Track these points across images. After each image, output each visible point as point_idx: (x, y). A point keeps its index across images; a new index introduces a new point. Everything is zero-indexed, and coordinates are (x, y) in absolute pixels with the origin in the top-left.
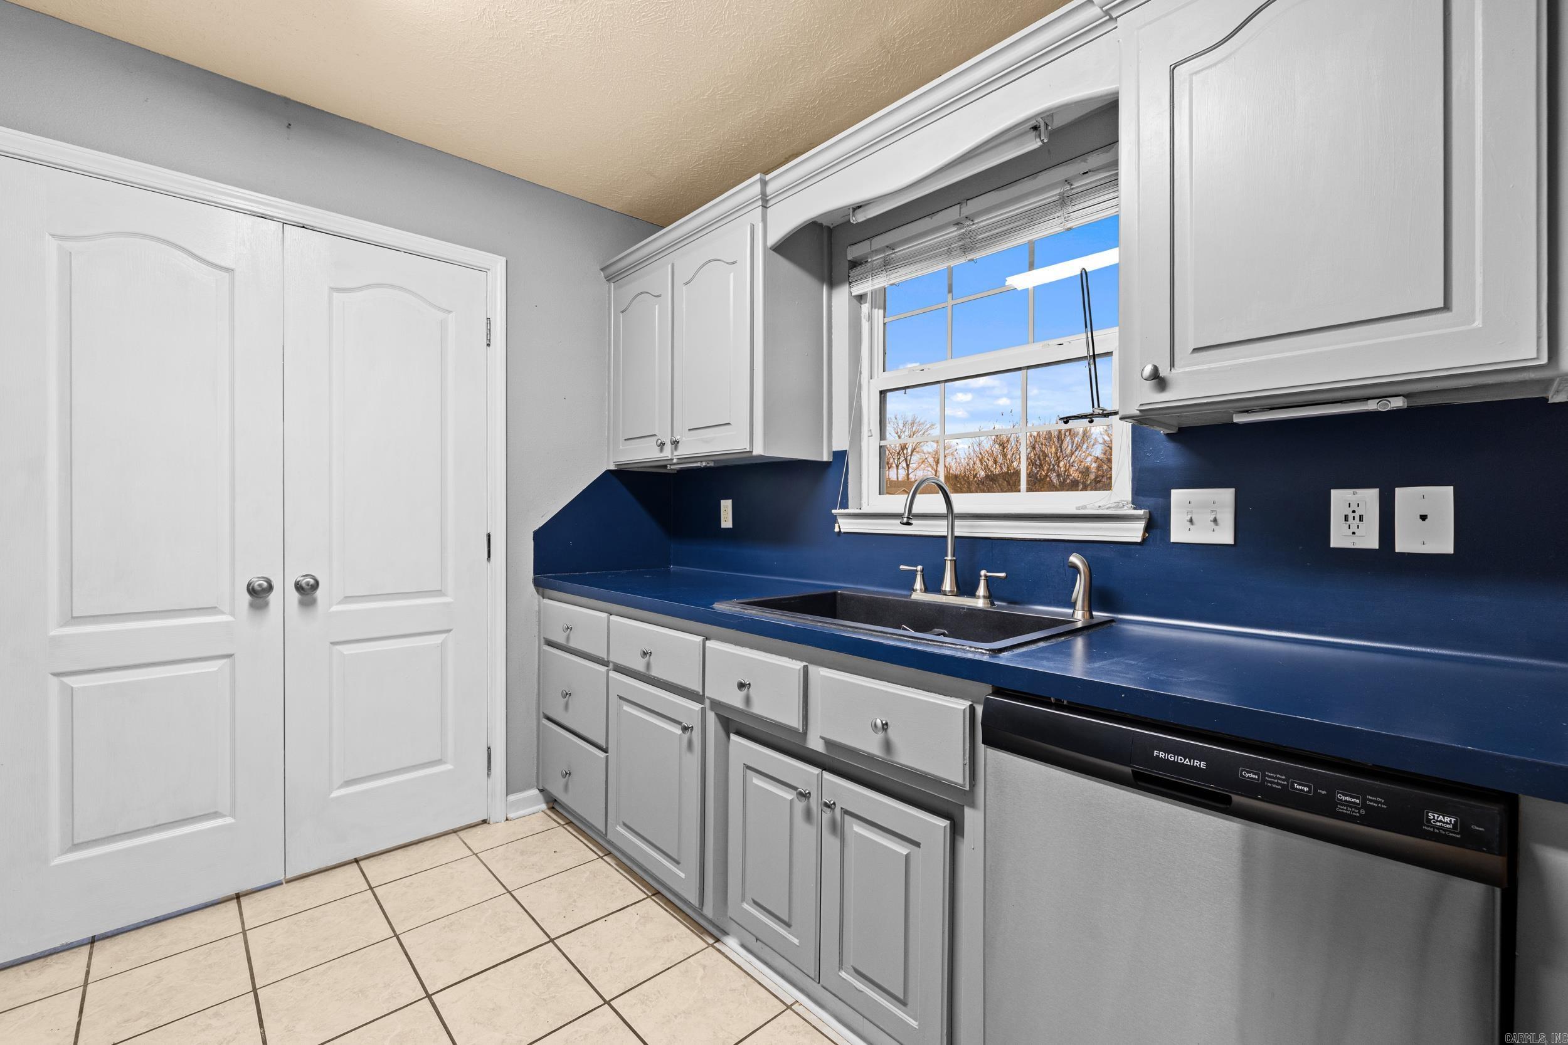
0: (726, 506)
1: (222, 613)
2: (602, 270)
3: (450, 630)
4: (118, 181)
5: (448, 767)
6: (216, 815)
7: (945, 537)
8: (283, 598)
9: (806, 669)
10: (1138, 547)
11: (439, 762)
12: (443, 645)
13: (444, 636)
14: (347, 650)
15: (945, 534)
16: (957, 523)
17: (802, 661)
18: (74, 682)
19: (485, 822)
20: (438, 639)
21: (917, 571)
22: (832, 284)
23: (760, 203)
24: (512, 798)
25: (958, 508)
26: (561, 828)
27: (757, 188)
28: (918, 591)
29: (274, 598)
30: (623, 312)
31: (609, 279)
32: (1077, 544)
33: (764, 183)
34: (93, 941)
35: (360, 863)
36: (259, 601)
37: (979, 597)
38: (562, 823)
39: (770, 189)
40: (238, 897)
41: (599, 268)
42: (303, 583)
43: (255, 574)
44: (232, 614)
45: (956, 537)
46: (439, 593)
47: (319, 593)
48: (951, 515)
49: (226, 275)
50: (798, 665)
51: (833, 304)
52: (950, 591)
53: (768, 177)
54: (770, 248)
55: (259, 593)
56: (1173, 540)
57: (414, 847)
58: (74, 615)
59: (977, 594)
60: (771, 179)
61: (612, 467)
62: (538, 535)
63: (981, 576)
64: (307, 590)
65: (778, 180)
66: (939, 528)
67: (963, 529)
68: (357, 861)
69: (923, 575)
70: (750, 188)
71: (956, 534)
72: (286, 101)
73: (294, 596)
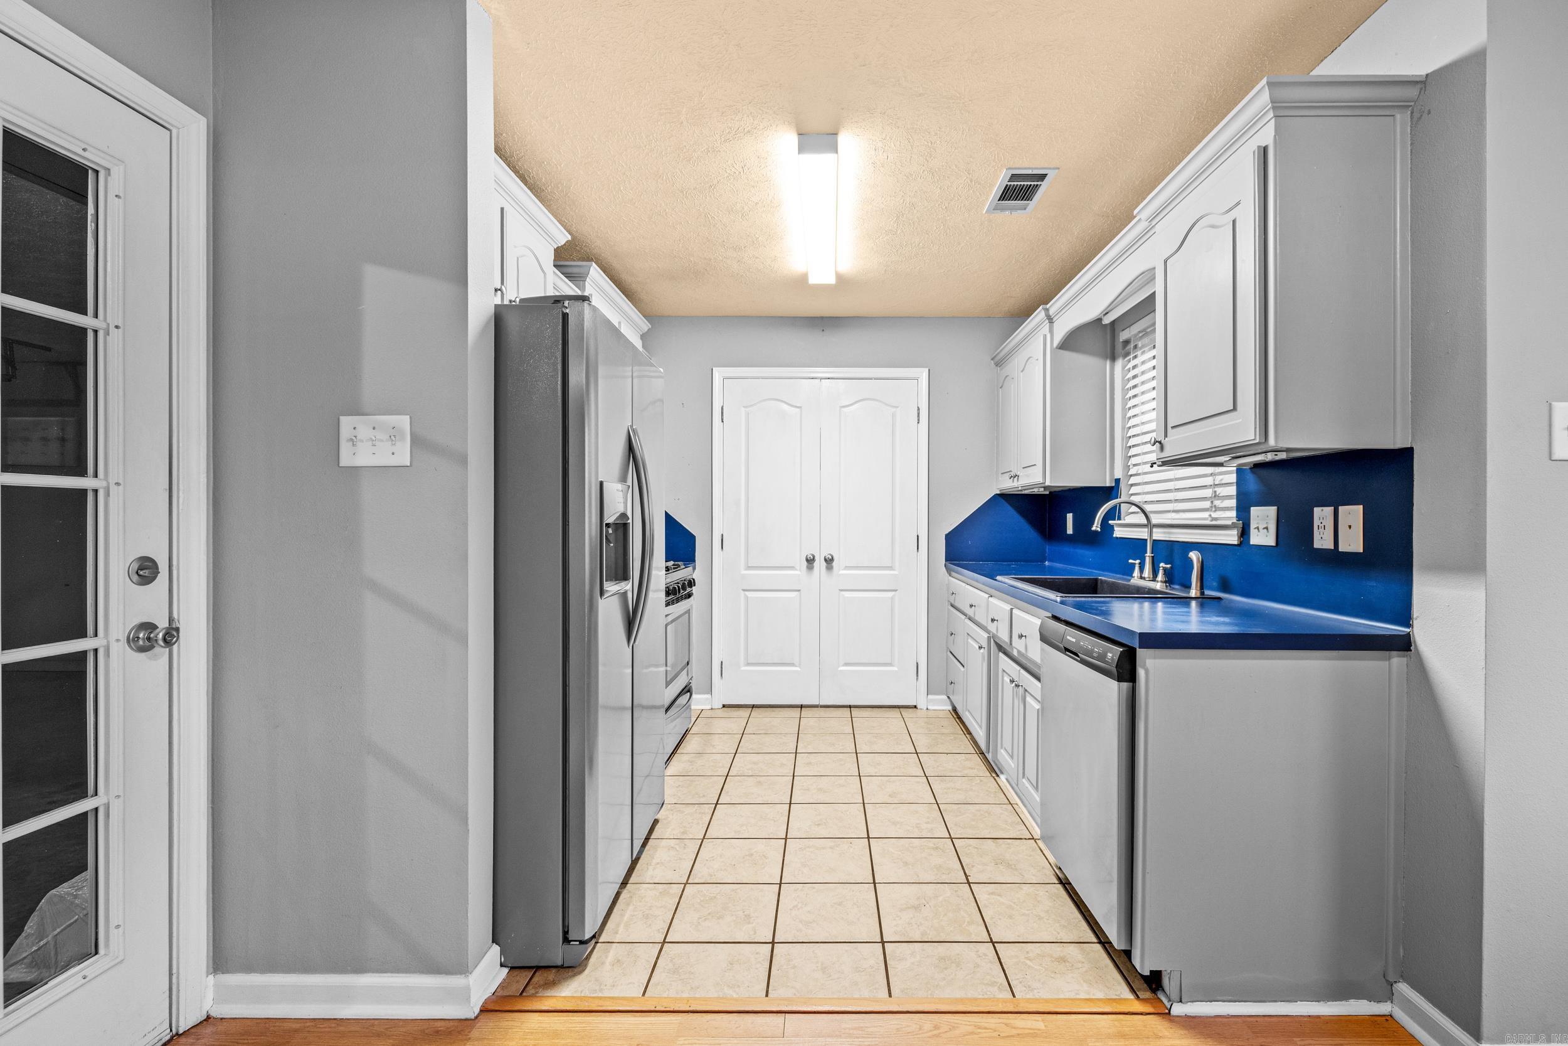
0: (1070, 516)
1: (796, 570)
2: (992, 359)
3: (897, 590)
4: (763, 378)
5: (895, 669)
6: (792, 665)
7: (1146, 540)
8: (820, 564)
9: (1012, 609)
10: (1236, 547)
11: (890, 665)
12: (892, 598)
13: (893, 593)
14: (847, 594)
15: (1146, 538)
16: (1155, 530)
17: (1011, 605)
18: (750, 594)
19: (915, 707)
20: (890, 594)
21: (1135, 564)
22: (1113, 358)
23: (1047, 321)
24: (930, 697)
25: (1155, 519)
26: (953, 719)
27: (1043, 314)
28: (1136, 578)
29: (816, 564)
30: (1001, 388)
31: (997, 364)
32: (1213, 546)
33: (1047, 310)
34: (753, 706)
35: (852, 709)
36: (810, 565)
37: (1158, 582)
38: (955, 716)
39: (1051, 312)
40: (802, 707)
41: (990, 360)
42: (827, 557)
43: (808, 552)
44: (800, 571)
45: (1154, 540)
46: (891, 568)
47: (834, 564)
48: (1150, 525)
49: (798, 410)
50: (1008, 607)
51: (1115, 373)
52: (1149, 578)
53: (1048, 306)
54: (1056, 348)
55: (810, 561)
56: (1251, 543)
57: (877, 709)
58: (749, 565)
59: (1157, 579)
60: (1050, 307)
61: (998, 492)
62: (947, 536)
63: (1160, 567)
64: (829, 561)
65: (1054, 306)
66: (1143, 534)
67: (1159, 534)
68: (850, 707)
69: (1140, 567)
70: (1039, 315)
71: (1154, 538)
72: (822, 318)
73: (824, 564)
